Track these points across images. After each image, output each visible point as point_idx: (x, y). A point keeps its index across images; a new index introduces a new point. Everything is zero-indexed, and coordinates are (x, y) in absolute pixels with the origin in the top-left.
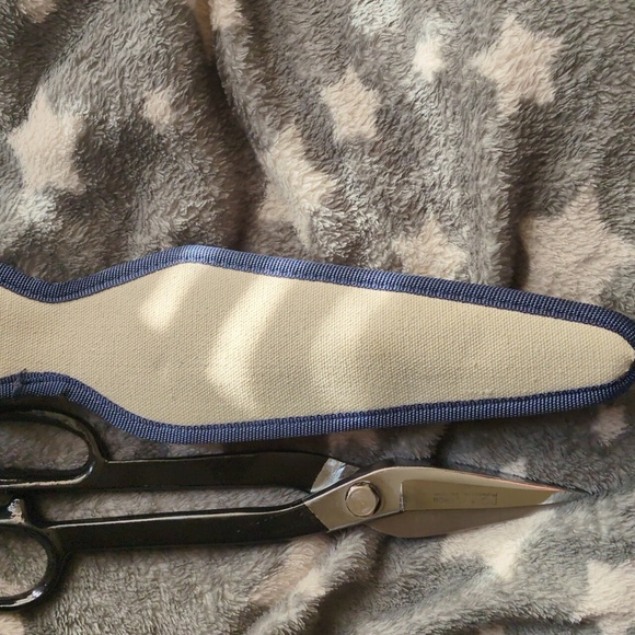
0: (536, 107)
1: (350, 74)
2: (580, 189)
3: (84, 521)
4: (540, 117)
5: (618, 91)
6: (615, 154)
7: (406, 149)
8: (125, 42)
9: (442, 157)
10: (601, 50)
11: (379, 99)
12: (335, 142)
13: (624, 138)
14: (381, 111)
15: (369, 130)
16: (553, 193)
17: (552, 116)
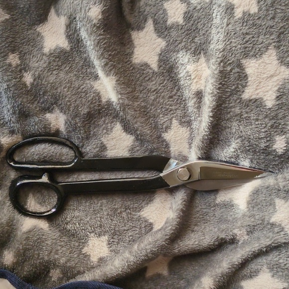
0: (249, 14)
2: (269, 48)
3: (72, 182)
4: (251, 18)
5: (284, 8)
6: (283, 33)
7: (195, 28)
11: (186, 7)
12: (168, 24)
13: (286, 27)
14: (186, 12)
15: (181, 21)
16: (258, 49)
17: (257, 18)
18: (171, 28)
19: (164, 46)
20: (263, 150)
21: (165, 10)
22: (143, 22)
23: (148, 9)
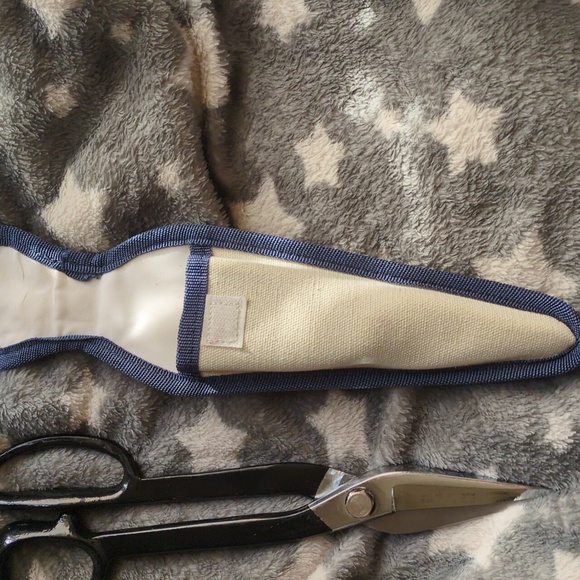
0: (481, 167)
1: (319, 128)
2: (525, 234)
3: (123, 531)
4: (485, 175)
5: (553, 150)
6: (555, 203)
7: (364, 195)
8: (137, 126)
9: (396, 203)
10: (535, 117)
11: (343, 151)
12: (306, 188)
13: (561, 189)
14: (343, 161)
15: (332, 179)
16: (503, 237)
17: (496, 173)
18: (312, 195)
19: (300, 232)
20: (524, 444)
21: (298, 160)
22: (253, 183)
23: (261, 156)
